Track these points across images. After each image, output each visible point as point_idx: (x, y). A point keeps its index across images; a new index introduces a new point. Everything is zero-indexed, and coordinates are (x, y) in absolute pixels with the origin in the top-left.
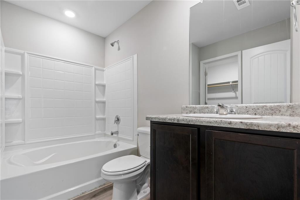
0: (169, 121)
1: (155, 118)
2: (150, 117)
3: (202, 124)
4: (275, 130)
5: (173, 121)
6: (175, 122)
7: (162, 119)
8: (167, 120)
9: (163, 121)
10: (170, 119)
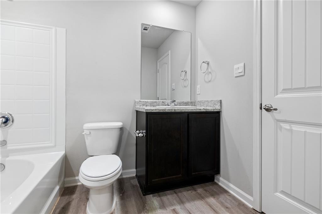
0: (168, 111)
1: (156, 110)
2: (150, 109)
3: (189, 111)
4: (213, 111)
5: (171, 111)
6: (172, 111)
7: (163, 110)
8: (167, 110)
9: (163, 111)
10: (169, 110)
